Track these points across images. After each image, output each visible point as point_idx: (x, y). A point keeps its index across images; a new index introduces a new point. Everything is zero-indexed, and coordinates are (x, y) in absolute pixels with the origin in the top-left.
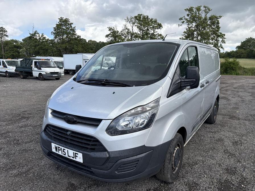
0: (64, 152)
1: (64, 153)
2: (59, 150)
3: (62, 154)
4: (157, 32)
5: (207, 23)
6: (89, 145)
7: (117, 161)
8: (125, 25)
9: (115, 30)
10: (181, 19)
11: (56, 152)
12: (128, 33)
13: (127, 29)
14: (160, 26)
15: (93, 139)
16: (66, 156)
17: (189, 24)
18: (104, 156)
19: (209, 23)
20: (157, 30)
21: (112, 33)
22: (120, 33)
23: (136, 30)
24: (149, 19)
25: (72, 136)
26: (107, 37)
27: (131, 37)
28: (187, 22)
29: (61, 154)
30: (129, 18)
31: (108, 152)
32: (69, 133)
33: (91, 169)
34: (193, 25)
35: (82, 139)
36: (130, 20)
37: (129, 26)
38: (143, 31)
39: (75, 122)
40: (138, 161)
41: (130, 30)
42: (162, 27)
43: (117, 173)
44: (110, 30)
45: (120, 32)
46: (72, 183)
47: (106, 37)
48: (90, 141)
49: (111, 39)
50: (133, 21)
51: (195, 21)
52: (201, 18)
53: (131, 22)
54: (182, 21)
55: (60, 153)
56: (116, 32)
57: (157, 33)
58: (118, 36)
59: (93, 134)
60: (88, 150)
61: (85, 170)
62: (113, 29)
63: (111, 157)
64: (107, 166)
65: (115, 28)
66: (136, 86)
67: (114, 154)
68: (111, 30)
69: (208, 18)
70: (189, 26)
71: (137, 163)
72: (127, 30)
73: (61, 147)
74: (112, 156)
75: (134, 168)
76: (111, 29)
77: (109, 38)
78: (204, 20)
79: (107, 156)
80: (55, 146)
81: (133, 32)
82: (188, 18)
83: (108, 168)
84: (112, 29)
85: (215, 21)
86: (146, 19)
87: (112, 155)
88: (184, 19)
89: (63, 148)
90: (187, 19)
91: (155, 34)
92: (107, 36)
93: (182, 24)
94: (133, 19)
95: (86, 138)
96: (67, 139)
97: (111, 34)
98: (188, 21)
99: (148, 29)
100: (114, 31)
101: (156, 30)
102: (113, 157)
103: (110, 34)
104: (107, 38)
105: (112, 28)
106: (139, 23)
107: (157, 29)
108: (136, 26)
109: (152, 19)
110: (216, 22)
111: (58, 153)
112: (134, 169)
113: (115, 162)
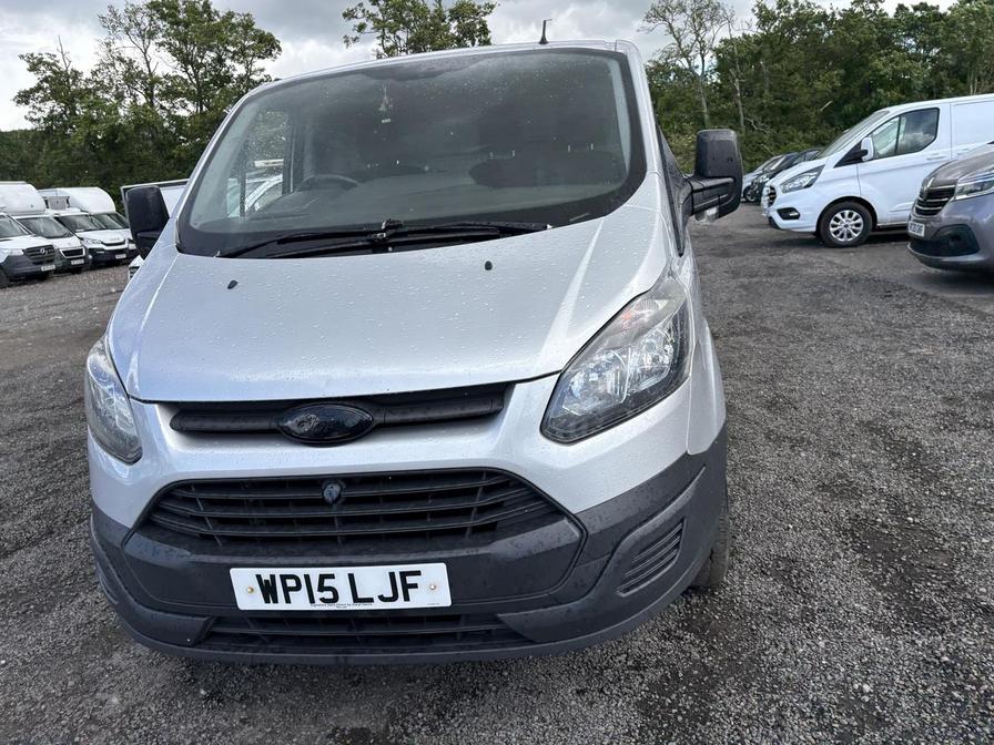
0: (322, 588)
1: (329, 595)
2: (287, 590)
3: (312, 600)
4: (262, 70)
5: (448, 30)
6: (466, 512)
7: (619, 543)
8: (108, 44)
9: (61, 65)
10: (349, 15)
11: (271, 606)
12: (130, 78)
13: (121, 60)
14: (267, 45)
15: (485, 482)
16: (345, 603)
17: (383, 37)
18: (565, 541)
19: (453, 31)
20: (260, 60)
21: (46, 80)
22: (87, 81)
23: (164, 64)
24: (216, 13)
25: (350, 501)
26: (27, 103)
27: (149, 96)
28: (377, 28)
29: (307, 606)
30: (121, 12)
31: (574, 519)
32: (332, 491)
33: (497, 621)
34: (400, 39)
35: (423, 497)
36: (126, 22)
37: (129, 48)
38: (199, 69)
39: (362, 431)
40: (682, 521)
41: (135, 65)
42: (280, 49)
43: (623, 595)
44: (34, 68)
45: (87, 75)
46: (352, 730)
47: (18, 102)
48: (471, 492)
49: (47, 111)
50: (143, 27)
51: (407, 25)
52: (425, 10)
53: (134, 30)
54: (357, 22)
55: (300, 602)
56: (68, 77)
57: (265, 73)
58: (82, 94)
59: (482, 456)
60: (466, 539)
61: (452, 636)
62: (52, 61)
63: (591, 532)
64: (582, 581)
65: (59, 57)
66: (557, 224)
67: (600, 517)
68: (42, 68)
69: (447, 13)
70: (388, 44)
71: (680, 532)
72: (121, 68)
73: (300, 572)
74: (597, 530)
75: (673, 554)
76: (40, 61)
77: (38, 105)
78: (437, 21)
79: (573, 534)
80: (259, 577)
81: (151, 74)
82: (374, 10)
83: (583, 586)
84: (48, 64)
85: (473, 24)
86: (201, 14)
87: (594, 527)
88: (360, 14)
89: (315, 573)
90: (373, 15)
91: (254, 77)
92: (24, 97)
93: (358, 34)
94: (139, 17)
95: (446, 486)
96: (328, 521)
97: (45, 85)
98: (379, 25)
99: (220, 60)
100: (54, 72)
101: (258, 63)
102: (601, 532)
103: (39, 88)
104: (25, 109)
105: (46, 59)
106: (177, 35)
107: (259, 57)
108: (161, 44)
109: (230, 15)
110: (478, 27)
111: (282, 606)
112: (673, 559)
113: (612, 548)
